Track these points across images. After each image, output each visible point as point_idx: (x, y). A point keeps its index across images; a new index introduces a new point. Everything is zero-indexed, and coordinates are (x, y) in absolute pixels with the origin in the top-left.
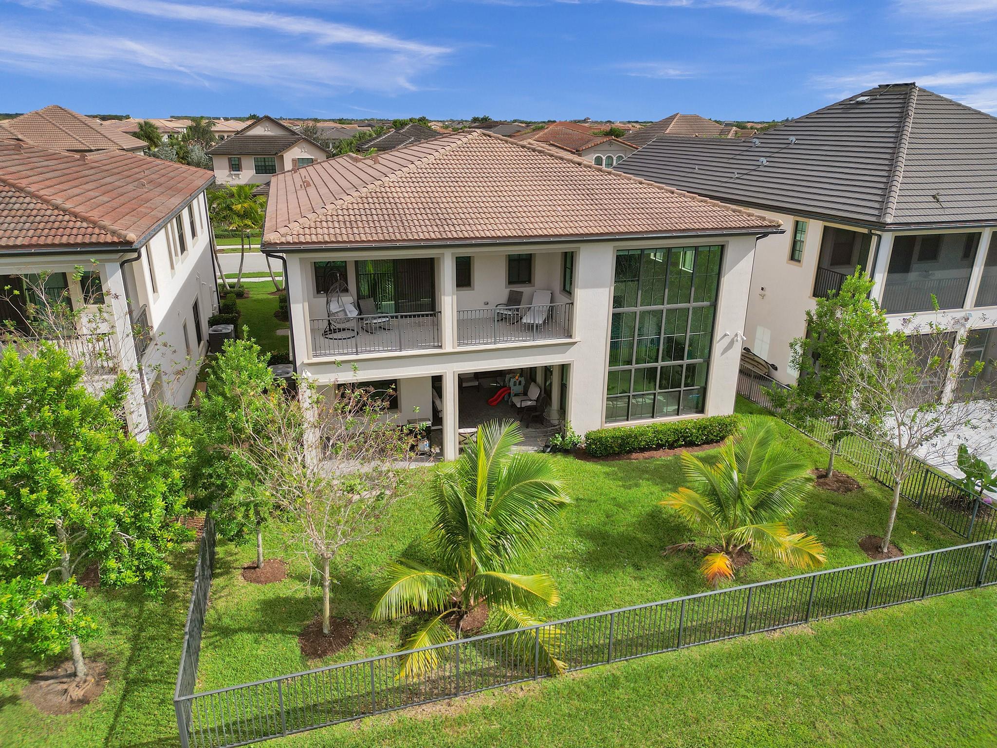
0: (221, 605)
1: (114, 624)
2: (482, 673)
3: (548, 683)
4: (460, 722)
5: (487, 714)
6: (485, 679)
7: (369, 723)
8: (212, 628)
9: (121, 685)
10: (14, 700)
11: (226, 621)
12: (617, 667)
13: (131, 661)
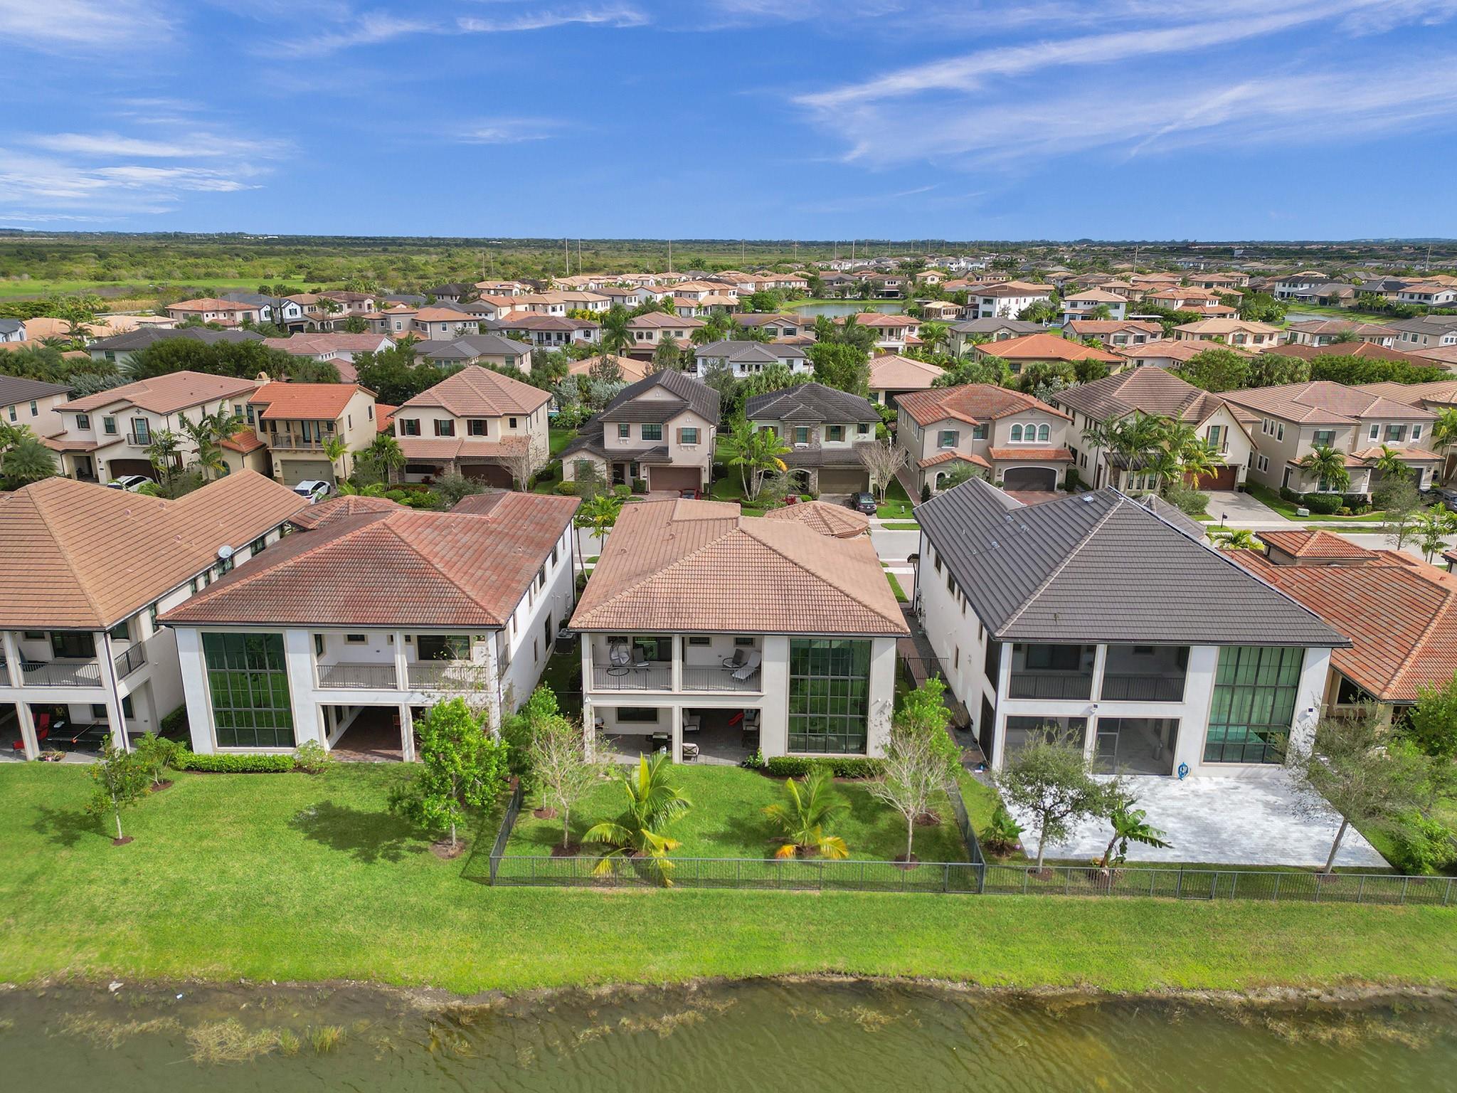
0: (520, 826)
1: (469, 826)
2: (632, 880)
3: (662, 890)
4: (612, 897)
5: (625, 896)
6: (632, 882)
7: (571, 889)
8: (514, 836)
9: (470, 852)
10: (426, 850)
11: (521, 834)
12: (700, 890)
13: (476, 843)
